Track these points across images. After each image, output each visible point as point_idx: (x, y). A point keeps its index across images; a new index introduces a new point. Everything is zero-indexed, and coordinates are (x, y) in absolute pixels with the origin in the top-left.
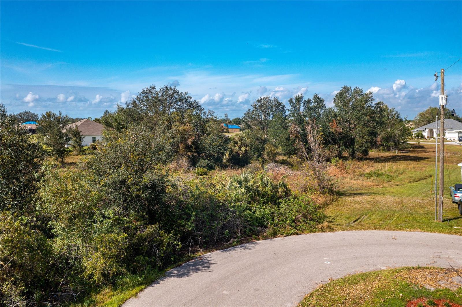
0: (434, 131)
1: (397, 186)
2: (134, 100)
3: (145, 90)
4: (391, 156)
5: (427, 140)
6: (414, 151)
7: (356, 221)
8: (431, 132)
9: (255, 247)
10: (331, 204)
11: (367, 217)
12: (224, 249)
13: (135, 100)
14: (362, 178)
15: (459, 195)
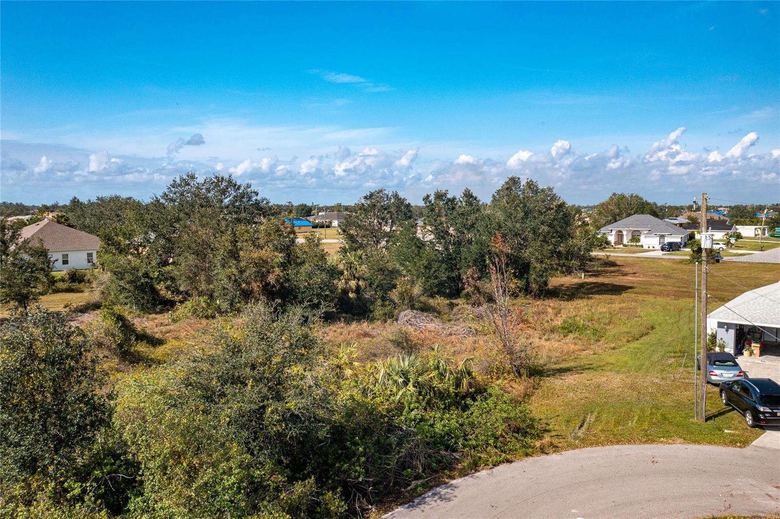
0: (625, 233)
1: (613, 351)
2: (157, 198)
3: (178, 181)
4: (576, 284)
5: (615, 248)
6: (606, 272)
7: (581, 426)
8: (620, 235)
9: (455, 494)
10: (533, 394)
11: (594, 416)
12: (408, 502)
13: (159, 197)
14: (556, 336)
15: (717, 372)
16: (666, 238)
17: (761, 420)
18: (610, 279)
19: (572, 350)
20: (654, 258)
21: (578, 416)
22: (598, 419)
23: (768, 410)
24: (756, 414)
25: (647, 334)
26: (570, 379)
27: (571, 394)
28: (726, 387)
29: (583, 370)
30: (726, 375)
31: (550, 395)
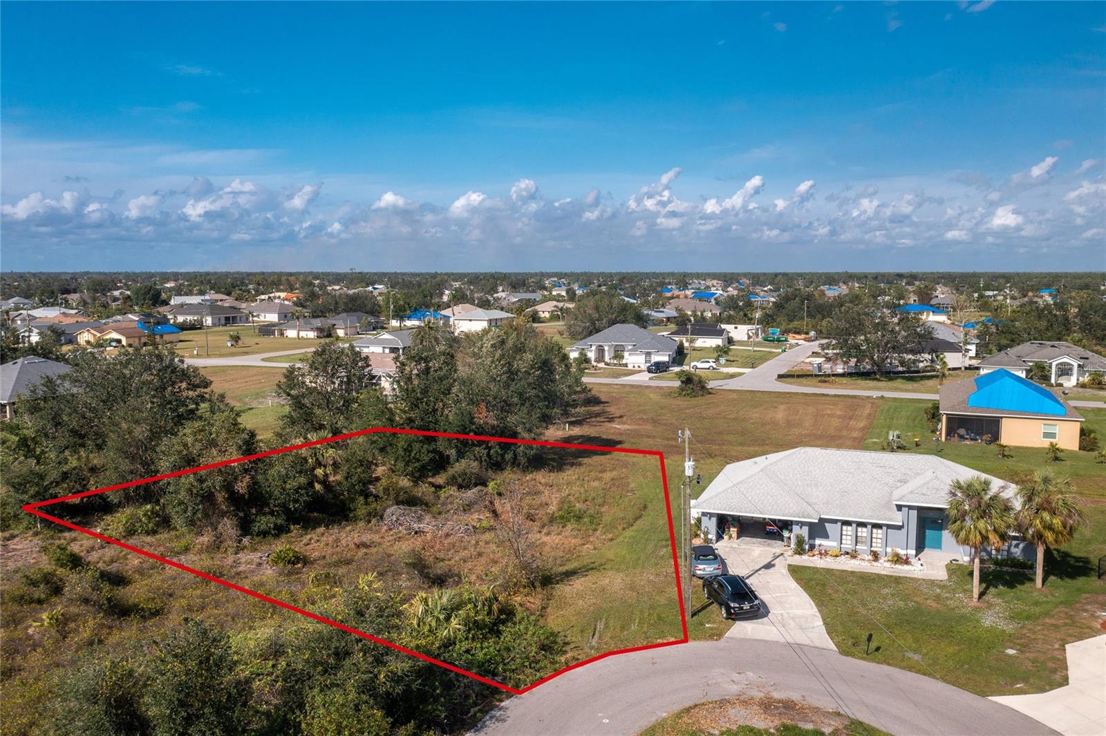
0: (606, 348)
4: (561, 440)
5: (596, 368)
6: (591, 415)
7: (594, 634)
8: (601, 351)
9: (507, 715)
10: (548, 606)
11: (602, 623)
12: (473, 727)
14: (554, 528)
15: (701, 567)
16: (653, 356)
17: (732, 614)
18: (597, 428)
19: (573, 546)
20: (640, 386)
21: (589, 624)
22: (607, 626)
23: (737, 605)
24: (728, 608)
25: (640, 517)
26: (578, 584)
27: (581, 601)
28: (708, 582)
29: (587, 571)
30: (708, 569)
31: (563, 605)
